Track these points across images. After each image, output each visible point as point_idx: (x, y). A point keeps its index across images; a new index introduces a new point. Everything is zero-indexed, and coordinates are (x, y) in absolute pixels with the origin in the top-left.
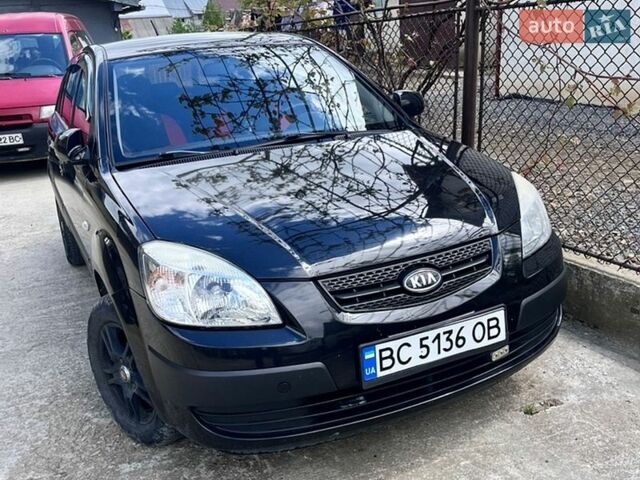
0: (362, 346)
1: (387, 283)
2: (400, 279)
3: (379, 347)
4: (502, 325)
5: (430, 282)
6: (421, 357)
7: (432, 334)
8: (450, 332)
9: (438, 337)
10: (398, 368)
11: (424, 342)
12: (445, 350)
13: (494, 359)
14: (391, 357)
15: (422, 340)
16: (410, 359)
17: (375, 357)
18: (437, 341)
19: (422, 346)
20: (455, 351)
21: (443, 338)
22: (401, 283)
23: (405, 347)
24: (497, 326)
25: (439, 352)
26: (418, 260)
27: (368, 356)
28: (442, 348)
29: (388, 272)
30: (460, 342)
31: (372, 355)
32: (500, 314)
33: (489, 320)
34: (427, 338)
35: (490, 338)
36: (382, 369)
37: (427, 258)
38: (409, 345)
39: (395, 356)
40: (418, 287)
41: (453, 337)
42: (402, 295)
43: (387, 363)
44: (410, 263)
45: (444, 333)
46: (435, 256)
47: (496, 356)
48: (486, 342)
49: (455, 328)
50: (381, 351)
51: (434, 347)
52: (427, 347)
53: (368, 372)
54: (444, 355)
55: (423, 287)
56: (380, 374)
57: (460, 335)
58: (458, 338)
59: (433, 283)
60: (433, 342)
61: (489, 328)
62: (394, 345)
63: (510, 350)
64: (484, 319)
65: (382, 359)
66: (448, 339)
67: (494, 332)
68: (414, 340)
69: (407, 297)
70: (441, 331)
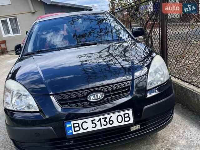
0: (65, 121)
1: (81, 97)
2: (86, 96)
3: (72, 122)
4: (131, 116)
5: (98, 98)
6: (93, 127)
7: (97, 118)
8: (106, 118)
10: (82, 131)
11: (94, 122)
12: (104, 125)
13: (132, 130)
14: (78, 126)
15: (92, 121)
16: (87, 128)
17: (71, 126)
18: (99, 121)
19: (93, 123)
20: (109, 126)
21: (103, 120)
22: (87, 98)
23: (85, 123)
24: (128, 117)
25: (101, 126)
26: (96, 89)
27: (68, 126)
28: (102, 124)
29: (82, 93)
30: (111, 122)
31: (70, 125)
32: (130, 112)
33: (124, 114)
34: (95, 120)
35: (125, 121)
36: (75, 131)
37: (100, 88)
38: (87, 122)
39: (80, 126)
40: (93, 100)
41: (107, 120)
42: (86, 102)
43: (77, 129)
44: (92, 90)
45: (103, 118)
46: (104, 87)
47: (133, 129)
49: (108, 116)
50: (74, 124)
51: (98, 124)
53: (69, 132)
54: (103, 127)
55: (95, 99)
56: (74, 133)
57: (111, 120)
58: (110, 121)
59: (100, 98)
60: (98, 121)
61: (125, 117)
62: (80, 122)
63: (141, 126)
64: (122, 113)
65: (74, 127)
66: (105, 121)
67: (127, 119)
68: (89, 120)
69: (89, 103)
70: (101, 117)
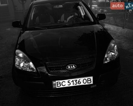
1: (62, 67)
2: (66, 66)
4: (92, 80)
6: (68, 85)
7: (71, 80)
8: (76, 80)
9: (73, 81)
10: (62, 86)
13: (91, 87)
14: (60, 84)
15: (68, 81)
16: (65, 85)
20: (78, 85)
21: (74, 81)
24: (90, 80)
27: (54, 83)
28: (74, 83)
29: (63, 64)
30: (79, 83)
32: (92, 78)
33: (88, 79)
35: (88, 83)
36: (58, 86)
38: (65, 82)
40: (70, 69)
42: (65, 70)
46: (77, 61)
48: (87, 84)
49: (78, 79)
50: (57, 82)
51: (72, 83)
52: (70, 83)
53: (54, 86)
54: (74, 85)
57: (79, 81)
59: (74, 68)
61: (88, 81)
62: (61, 81)
63: (97, 86)
64: (86, 78)
65: (57, 84)
66: (76, 82)
69: (67, 70)
